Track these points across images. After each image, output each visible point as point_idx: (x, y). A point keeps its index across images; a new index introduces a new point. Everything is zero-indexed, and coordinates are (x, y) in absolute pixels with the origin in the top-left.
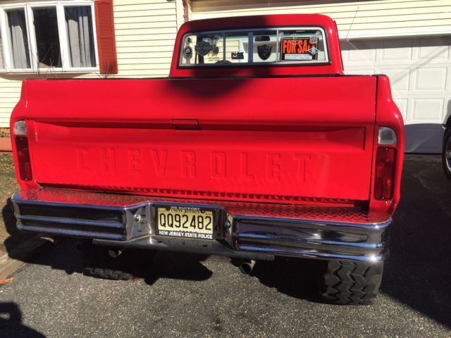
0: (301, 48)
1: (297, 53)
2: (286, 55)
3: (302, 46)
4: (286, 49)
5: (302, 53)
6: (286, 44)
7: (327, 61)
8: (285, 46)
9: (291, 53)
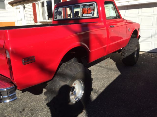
0: (89, 11)
1: (87, 13)
2: (84, 14)
3: (89, 10)
4: (84, 12)
5: (89, 14)
6: (84, 10)
7: (97, 16)
8: (83, 11)
9: (85, 14)
